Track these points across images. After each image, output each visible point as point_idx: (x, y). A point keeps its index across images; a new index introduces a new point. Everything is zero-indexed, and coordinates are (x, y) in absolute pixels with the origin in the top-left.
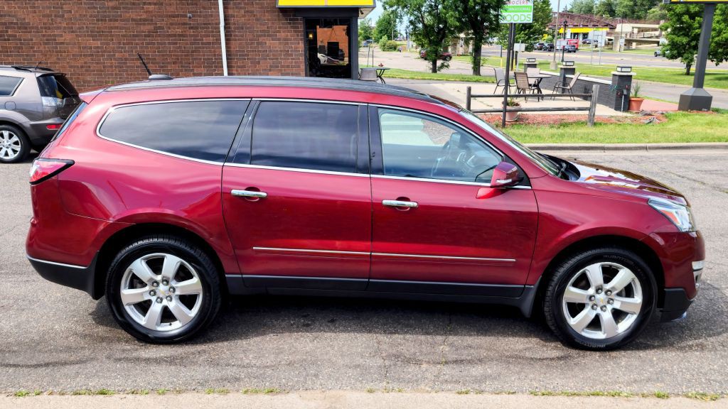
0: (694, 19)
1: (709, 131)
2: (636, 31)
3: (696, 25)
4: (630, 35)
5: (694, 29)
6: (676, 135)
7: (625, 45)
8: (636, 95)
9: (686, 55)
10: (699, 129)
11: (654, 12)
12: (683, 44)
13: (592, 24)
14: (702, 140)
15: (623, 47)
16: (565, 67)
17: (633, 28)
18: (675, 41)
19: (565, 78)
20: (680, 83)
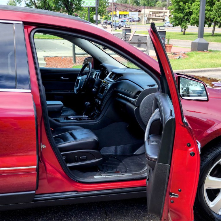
0: (185, 4)
1: (212, 61)
2: (151, 13)
3: (186, 7)
4: (149, 15)
5: (185, 9)
6: (197, 64)
7: (147, 21)
8: (168, 43)
9: (183, 24)
10: (207, 61)
11: (159, 3)
12: (181, 18)
13: (129, 9)
14: (211, 67)
15: (146, 22)
16: (125, 28)
17: (150, 11)
18: (177, 16)
19: (126, 35)
20: (182, 39)
